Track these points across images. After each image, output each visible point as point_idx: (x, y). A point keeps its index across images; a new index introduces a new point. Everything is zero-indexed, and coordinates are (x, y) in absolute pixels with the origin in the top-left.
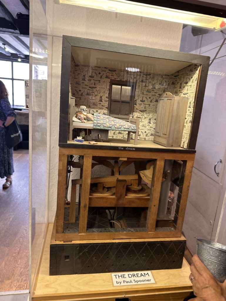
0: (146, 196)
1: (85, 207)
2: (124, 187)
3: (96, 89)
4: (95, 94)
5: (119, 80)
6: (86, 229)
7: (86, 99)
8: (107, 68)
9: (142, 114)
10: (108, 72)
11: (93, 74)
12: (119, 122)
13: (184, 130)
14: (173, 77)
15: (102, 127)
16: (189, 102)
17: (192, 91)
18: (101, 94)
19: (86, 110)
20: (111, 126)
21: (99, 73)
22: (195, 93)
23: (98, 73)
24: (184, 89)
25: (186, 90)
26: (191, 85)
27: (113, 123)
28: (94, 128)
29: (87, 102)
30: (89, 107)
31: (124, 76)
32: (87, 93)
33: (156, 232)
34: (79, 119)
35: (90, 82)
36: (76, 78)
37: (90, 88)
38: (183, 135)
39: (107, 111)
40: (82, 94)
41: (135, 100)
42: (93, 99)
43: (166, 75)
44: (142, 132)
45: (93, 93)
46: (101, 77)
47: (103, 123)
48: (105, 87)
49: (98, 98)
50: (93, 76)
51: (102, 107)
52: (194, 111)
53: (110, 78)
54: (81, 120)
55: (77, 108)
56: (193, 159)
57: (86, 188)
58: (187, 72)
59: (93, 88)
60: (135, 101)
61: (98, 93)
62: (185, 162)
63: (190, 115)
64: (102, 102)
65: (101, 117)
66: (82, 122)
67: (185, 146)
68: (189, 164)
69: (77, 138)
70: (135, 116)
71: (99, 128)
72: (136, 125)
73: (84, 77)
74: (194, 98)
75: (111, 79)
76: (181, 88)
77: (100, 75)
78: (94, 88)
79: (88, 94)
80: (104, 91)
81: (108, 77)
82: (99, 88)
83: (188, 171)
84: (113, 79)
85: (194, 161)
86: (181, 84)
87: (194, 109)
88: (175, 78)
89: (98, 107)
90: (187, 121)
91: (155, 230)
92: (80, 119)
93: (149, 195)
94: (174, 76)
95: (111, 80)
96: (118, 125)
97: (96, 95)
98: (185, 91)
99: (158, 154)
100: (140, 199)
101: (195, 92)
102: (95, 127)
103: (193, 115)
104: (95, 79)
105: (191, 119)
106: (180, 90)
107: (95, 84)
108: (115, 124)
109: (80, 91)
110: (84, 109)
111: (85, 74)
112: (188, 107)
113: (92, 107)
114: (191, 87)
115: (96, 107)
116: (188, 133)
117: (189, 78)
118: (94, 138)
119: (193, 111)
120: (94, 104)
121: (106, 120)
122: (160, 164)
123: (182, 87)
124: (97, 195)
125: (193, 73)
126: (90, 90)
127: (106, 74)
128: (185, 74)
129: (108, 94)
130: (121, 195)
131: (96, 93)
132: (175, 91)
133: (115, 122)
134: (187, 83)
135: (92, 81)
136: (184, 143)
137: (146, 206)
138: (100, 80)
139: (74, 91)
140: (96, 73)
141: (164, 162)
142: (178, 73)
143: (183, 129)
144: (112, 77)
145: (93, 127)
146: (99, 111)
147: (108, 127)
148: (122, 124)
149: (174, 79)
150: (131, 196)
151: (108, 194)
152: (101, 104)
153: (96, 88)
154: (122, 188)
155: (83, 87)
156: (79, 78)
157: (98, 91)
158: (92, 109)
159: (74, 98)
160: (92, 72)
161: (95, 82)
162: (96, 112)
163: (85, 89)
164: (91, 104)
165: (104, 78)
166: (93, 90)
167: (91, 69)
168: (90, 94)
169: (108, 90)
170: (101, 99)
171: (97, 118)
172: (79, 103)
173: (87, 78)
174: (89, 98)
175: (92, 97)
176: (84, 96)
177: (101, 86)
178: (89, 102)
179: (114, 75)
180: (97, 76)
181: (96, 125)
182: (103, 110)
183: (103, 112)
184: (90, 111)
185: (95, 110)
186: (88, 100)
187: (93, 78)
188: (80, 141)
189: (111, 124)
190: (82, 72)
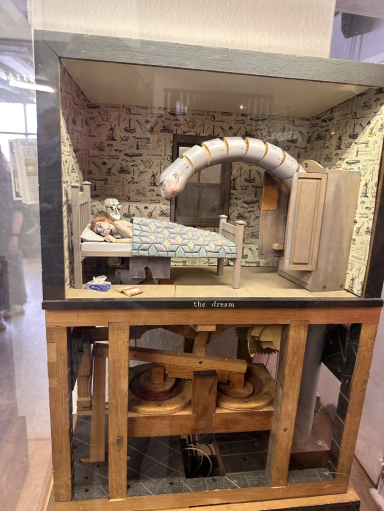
0: (266, 406)
1: (119, 441)
2: (211, 389)
3: (141, 158)
4: (139, 169)
5: (194, 134)
6: (124, 483)
7: (118, 182)
8: (166, 109)
9: (249, 210)
10: (166, 119)
11: (131, 124)
12: (195, 237)
13: (351, 248)
14: (319, 121)
15: (153, 253)
16: (363, 183)
17: (370, 157)
18: (155, 169)
19: (118, 209)
20: (174, 248)
21: (146, 122)
22: (379, 161)
23: (143, 121)
24: (349, 150)
25: (355, 154)
26: (367, 143)
27: (179, 240)
28: (134, 254)
29: (121, 189)
30: (124, 198)
31: (204, 125)
32: (121, 168)
33: (289, 484)
34: (99, 234)
35: (125, 143)
36: (94, 136)
37: (128, 156)
38: (349, 261)
39: (169, 207)
40: (111, 170)
41: (232, 178)
42: (135, 180)
43: (302, 119)
44: (250, 249)
45: (135, 168)
46: (152, 130)
47: (156, 241)
48: (163, 153)
49: (147, 177)
50: (133, 128)
51: (157, 198)
52: (378, 206)
53: (173, 130)
54: (104, 236)
55: (99, 203)
56: (376, 320)
57: (117, 400)
58: (356, 111)
59: (134, 156)
60: (233, 182)
61: (146, 167)
62: (356, 328)
63: (367, 214)
65: (151, 226)
66: (105, 241)
67: (358, 288)
68: (365, 333)
69: (92, 279)
70: (232, 214)
71: (145, 253)
72: (234, 242)
73: (111, 132)
74: (377, 174)
75: (175, 132)
76: (340, 148)
77: (148, 126)
78: (137, 156)
79: (123, 171)
81: (167, 130)
82: (149, 155)
83: (364, 348)
84: (180, 132)
85: (378, 324)
86: (340, 138)
87: (378, 200)
88: (324, 124)
89: (147, 199)
90: (359, 229)
91: (286, 481)
92: (102, 234)
93: (271, 403)
94: (321, 119)
95: (174, 135)
96: (191, 245)
97: (142, 173)
98: (350, 155)
99: (290, 312)
100: (250, 414)
101: (380, 158)
102: (135, 253)
103: (376, 216)
104: (138, 136)
105: (370, 225)
106: (337, 154)
107: (138, 146)
108: (185, 241)
109: (104, 163)
110: (114, 207)
111: (113, 127)
112: (360, 194)
113: (135, 200)
114: (367, 147)
115: (143, 198)
116: (363, 258)
117: (361, 125)
118: (136, 277)
119: (374, 206)
120: (138, 192)
121: (163, 234)
122: (298, 337)
123: (343, 146)
124: (149, 412)
125: (372, 111)
126: (127, 161)
127: (164, 122)
128: (350, 115)
130: (206, 409)
131: (142, 168)
132: (324, 156)
133: (185, 236)
134: (354, 136)
135: (132, 141)
136: (353, 280)
137: (266, 429)
138: (149, 136)
139: (91, 164)
140: (139, 122)
141: (307, 330)
142: (331, 113)
143: (350, 247)
144: (178, 128)
145: (132, 253)
146: (151, 207)
147: (167, 252)
148: (201, 241)
149: (322, 127)
150: (230, 407)
151: (174, 408)
152: (154, 191)
153: (141, 155)
154: (208, 393)
155: (110, 156)
156: (99, 134)
157: (146, 161)
158: (134, 203)
159: (87, 182)
160: (130, 119)
161: (139, 143)
162: (144, 210)
163: (117, 160)
164: (132, 193)
165: (159, 133)
166: (133, 161)
167: (128, 112)
168: (127, 171)
169: (169, 160)
170: (154, 179)
171: (140, 229)
172: (103, 191)
173: (119, 133)
174: (126, 179)
175: (132, 176)
176: (115, 175)
177: (153, 151)
178: (126, 188)
179: (180, 125)
180: (143, 127)
181: (139, 248)
182: (160, 203)
183: (161, 208)
184: (129, 208)
185: (141, 206)
186: (123, 184)
187: (132, 133)
188: (102, 289)
189: (176, 242)
190: (108, 120)
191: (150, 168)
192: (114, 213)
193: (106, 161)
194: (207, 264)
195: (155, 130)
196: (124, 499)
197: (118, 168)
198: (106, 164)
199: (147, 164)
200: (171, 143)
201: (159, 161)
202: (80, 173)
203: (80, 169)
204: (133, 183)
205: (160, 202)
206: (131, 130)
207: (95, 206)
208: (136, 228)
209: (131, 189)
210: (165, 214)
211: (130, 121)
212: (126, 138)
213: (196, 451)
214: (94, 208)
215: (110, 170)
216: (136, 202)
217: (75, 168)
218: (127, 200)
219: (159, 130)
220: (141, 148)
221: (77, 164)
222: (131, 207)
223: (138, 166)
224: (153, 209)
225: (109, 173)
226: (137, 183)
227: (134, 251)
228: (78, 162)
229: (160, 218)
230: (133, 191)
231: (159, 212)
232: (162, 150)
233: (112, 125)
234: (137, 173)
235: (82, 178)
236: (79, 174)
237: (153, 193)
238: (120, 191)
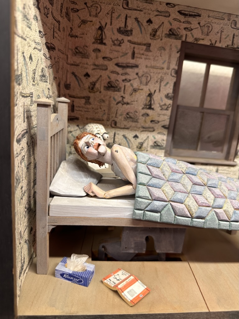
3: (136, 70)
4: (132, 85)
5: (208, 44)
7: (104, 101)
8: (175, 5)
10: (175, 19)
11: (128, 24)
18: (152, 87)
19: (104, 139)
21: (148, 21)
23: (144, 21)
29: (106, 111)
30: (109, 122)
31: (222, 32)
32: (109, 83)
35: (118, 48)
36: (77, 36)
37: (119, 66)
39: (165, 137)
42: (125, 100)
45: (128, 84)
46: (155, 32)
48: (165, 66)
49: (141, 97)
50: (129, 29)
51: (152, 125)
53: (182, 36)
55: (77, 128)
59: (128, 67)
61: (141, 83)
64: (153, 109)
73: (100, 32)
75: (184, 39)
77: (150, 28)
78: (132, 67)
79: (111, 86)
80: (159, 77)
81: (173, 34)
82: (147, 67)
84: (190, 39)
89: (139, 125)
95: (183, 42)
97: (135, 90)
104: (136, 40)
107: (134, 53)
109: (87, 75)
111: (104, 25)
115: (134, 124)
120: (129, 117)
126: (118, 74)
127: (171, 24)
129: (172, 87)
131: (136, 84)
133: (216, 191)
135: (126, 47)
138: (150, 41)
139: (69, 75)
140: (138, 22)
144: (189, 33)
146: (143, 136)
152: (148, 115)
153: (137, 66)
155: (95, 65)
156: (83, 34)
157: (142, 76)
158: (121, 130)
159: (63, 99)
160: (127, 15)
161: (135, 50)
162: (134, 139)
163: (104, 72)
164: (120, 117)
165: (163, 38)
166: (126, 74)
167: (125, 6)
168: (117, 87)
169: (173, 74)
170: (150, 101)
172: (82, 113)
173: (110, 34)
174: (114, 99)
175: (123, 95)
176: (100, 92)
177: (152, 62)
178: (114, 110)
179: (192, 30)
180: (143, 29)
181: (145, 208)
182: (154, 133)
183: (155, 138)
184: (115, 136)
185: (130, 135)
186: (109, 104)
187: (128, 36)
190: (96, 16)
191: (147, 84)
193: (90, 72)
195: (158, 33)
197: (105, 83)
198: (89, 76)
199: (144, 79)
200: (178, 52)
201: (160, 75)
202: (54, 84)
203: (55, 78)
204: (123, 104)
205: (154, 131)
206: (127, 31)
207: (71, 132)
208: (144, 171)
209: (119, 112)
210: (159, 146)
211: (126, 19)
212: (119, 42)
214: (70, 135)
215: (94, 84)
216: (124, 128)
217: (47, 75)
218: (113, 126)
219: (163, 35)
220: (137, 57)
221: (51, 70)
223: (131, 82)
224: (145, 139)
225: (92, 89)
226: (128, 104)
228: (52, 66)
229: (153, 150)
230: (121, 115)
231: (151, 143)
232: (165, 61)
233: (102, 24)
234: (129, 90)
235: (56, 93)
237: (147, 118)
238: (105, 114)
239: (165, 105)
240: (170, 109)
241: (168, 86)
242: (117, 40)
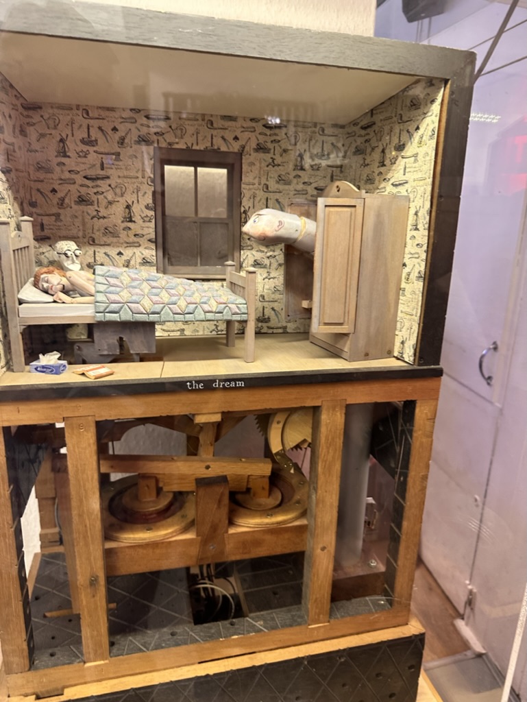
0: (297, 518)
1: (93, 582)
2: (220, 501)
3: (108, 182)
4: (106, 198)
5: (184, 147)
6: (105, 640)
8: (140, 111)
9: (268, 254)
10: (142, 125)
11: (91, 134)
12: (188, 293)
13: (400, 301)
14: (356, 129)
15: (126, 316)
16: (412, 211)
17: (420, 175)
18: (130, 198)
19: (76, 256)
20: (157, 308)
21: (112, 130)
22: (431, 179)
23: (108, 129)
24: (394, 167)
25: (402, 172)
26: (416, 156)
27: (165, 297)
28: (99, 320)
29: (81, 228)
30: (86, 239)
31: (197, 133)
32: (79, 197)
33: (332, 621)
35: (83, 160)
36: (37, 151)
37: (87, 179)
38: (398, 319)
39: (154, 253)
40: (64, 200)
41: (242, 209)
42: (100, 214)
43: (335, 126)
44: (273, 309)
45: (101, 197)
46: (122, 142)
47: (130, 300)
48: (139, 175)
49: (118, 210)
50: (93, 139)
51: (136, 239)
52: (431, 241)
53: (153, 142)
54: (53, 295)
55: (49, 248)
56: (434, 395)
57: (86, 526)
58: (401, 112)
59: (98, 179)
60: (243, 216)
61: (116, 194)
62: (410, 405)
63: (418, 253)
64: (134, 222)
65: (122, 278)
66: (55, 302)
67: (409, 355)
68: (421, 412)
69: (38, 358)
70: (246, 261)
71: (115, 317)
72: (245, 299)
73: (61, 145)
74: (429, 197)
75: (156, 145)
76: (384, 165)
77: (117, 136)
78: (103, 179)
79: (82, 200)
80: (135, 187)
81: (144, 140)
82: (119, 177)
83: (420, 433)
84: (164, 145)
85: (437, 399)
86: (383, 151)
87: (432, 233)
88: (363, 132)
89: (121, 241)
90: (409, 274)
91: (328, 616)
92: (50, 292)
93: (304, 514)
94: (360, 126)
95: (155, 148)
96: (182, 303)
97: (110, 203)
98: (396, 174)
99: (321, 390)
100: (276, 531)
101: (432, 176)
102: (100, 317)
103: (429, 255)
104: (102, 150)
105: (422, 268)
106: (381, 173)
107: (102, 164)
108: (174, 299)
109: (54, 191)
110: (69, 253)
111: (65, 137)
112: (409, 227)
113: (103, 243)
114: (416, 161)
115: (115, 240)
116: (414, 313)
117: (408, 131)
118: (106, 353)
119: (426, 241)
120: (107, 231)
121: (141, 290)
122: (332, 421)
123: (387, 162)
124: (134, 539)
125: (420, 111)
126: (88, 187)
127: (139, 130)
128: (395, 119)
129: (151, 197)
130: (214, 528)
131: (110, 196)
132: (364, 177)
133: (173, 291)
134: (401, 148)
135: (93, 158)
136: (403, 343)
137: (298, 550)
138: (119, 150)
139: (34, 192)
140: (102, 130)
141: (344, 411)
142: (372, 116)
143: (399, 299)
144: (160, 138)
145: (94, 317)
146: (128, 253)
147: (148, 314)
148: (196, 298)
149: (360, 136)
150: (248, 524)
151: (170, 531)
152: (130, 229)
153: (108, 177)
154: (216, 506)
155: (61, 179)
156: (44, 148)
157: (116, 187)
158: (101, 247)
159: (26, 218)
160: (88, 125)
161: (103, 160)
162: (118, 257)
163: (72, 186)
164: (98, 233)
165: (133, 145)
166: (97, 186)
167: (85, 116)
168: (89, 201)
169: (150, 183)
170: (130, 212)
171: (107, 283)
172: (54, 232)
173: (73, 146)
174: (88, 213)
175: (97, 208)
176: (71, 208)
177: (125, 172)
178: (89, 226)
179: (163, 134)
180: (108, 138)
181: (105, 309)
182: (140, 248)
183: (142, 254)
184: (95, 254)
185: (113, 252)
186: (83, 220)
187: (93, 146)
188: (53, 371)
189: (160, 300)
190: (55, 128)
191: (122, 196)
192: (70, 262)
193: (57, 187)
194: (214, 333)
195: (126, 141)
196: (107, 661)
197: (75, 196)
198: (56, 192)
199: (118, 190)
200: (151, 159)
201: (136, 185)
202: (16, 205)
203: (15, 199)
204: (98, 219)
205: (140, 246)
206: (92, 141)
207: (43, 253)
208: (100, 282)
209: (96, 228)
210: (149, 262)
211: (88, 129)
212: (84, 154)
213: (213, 589)
214: (43, 256)
215: (62, 200)
216: (104, 245)
217: (6, 197)
218: (91, 243)
219: (132, 142)
220: (107, 168)
221: (10, 192)
222: (97, 253)
223: (105, 194)
224: (131, 255)
225: (62, 204)
226: (104, 217)
227: (97, 314)
228: (10, 188)
229: (143, 268)
230: (99, 230)
231: (139, 260)
232: (139, 170)
233: (63, 135)
234: (103, 202)
235: (19, 212)
236: (13, 205)
237: (129, 232)
238: (79, 230)
239: (147, 216)
240: (153, 221)
241: (147, 195)
242: (82, 151)
